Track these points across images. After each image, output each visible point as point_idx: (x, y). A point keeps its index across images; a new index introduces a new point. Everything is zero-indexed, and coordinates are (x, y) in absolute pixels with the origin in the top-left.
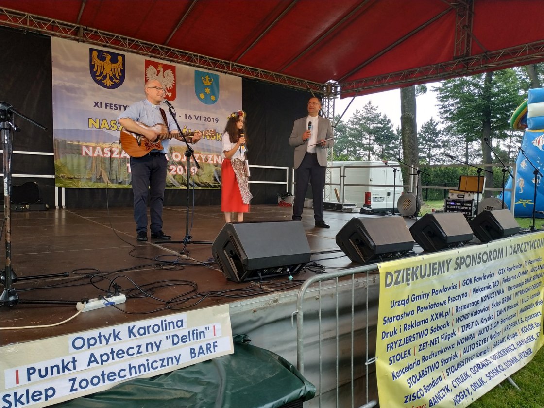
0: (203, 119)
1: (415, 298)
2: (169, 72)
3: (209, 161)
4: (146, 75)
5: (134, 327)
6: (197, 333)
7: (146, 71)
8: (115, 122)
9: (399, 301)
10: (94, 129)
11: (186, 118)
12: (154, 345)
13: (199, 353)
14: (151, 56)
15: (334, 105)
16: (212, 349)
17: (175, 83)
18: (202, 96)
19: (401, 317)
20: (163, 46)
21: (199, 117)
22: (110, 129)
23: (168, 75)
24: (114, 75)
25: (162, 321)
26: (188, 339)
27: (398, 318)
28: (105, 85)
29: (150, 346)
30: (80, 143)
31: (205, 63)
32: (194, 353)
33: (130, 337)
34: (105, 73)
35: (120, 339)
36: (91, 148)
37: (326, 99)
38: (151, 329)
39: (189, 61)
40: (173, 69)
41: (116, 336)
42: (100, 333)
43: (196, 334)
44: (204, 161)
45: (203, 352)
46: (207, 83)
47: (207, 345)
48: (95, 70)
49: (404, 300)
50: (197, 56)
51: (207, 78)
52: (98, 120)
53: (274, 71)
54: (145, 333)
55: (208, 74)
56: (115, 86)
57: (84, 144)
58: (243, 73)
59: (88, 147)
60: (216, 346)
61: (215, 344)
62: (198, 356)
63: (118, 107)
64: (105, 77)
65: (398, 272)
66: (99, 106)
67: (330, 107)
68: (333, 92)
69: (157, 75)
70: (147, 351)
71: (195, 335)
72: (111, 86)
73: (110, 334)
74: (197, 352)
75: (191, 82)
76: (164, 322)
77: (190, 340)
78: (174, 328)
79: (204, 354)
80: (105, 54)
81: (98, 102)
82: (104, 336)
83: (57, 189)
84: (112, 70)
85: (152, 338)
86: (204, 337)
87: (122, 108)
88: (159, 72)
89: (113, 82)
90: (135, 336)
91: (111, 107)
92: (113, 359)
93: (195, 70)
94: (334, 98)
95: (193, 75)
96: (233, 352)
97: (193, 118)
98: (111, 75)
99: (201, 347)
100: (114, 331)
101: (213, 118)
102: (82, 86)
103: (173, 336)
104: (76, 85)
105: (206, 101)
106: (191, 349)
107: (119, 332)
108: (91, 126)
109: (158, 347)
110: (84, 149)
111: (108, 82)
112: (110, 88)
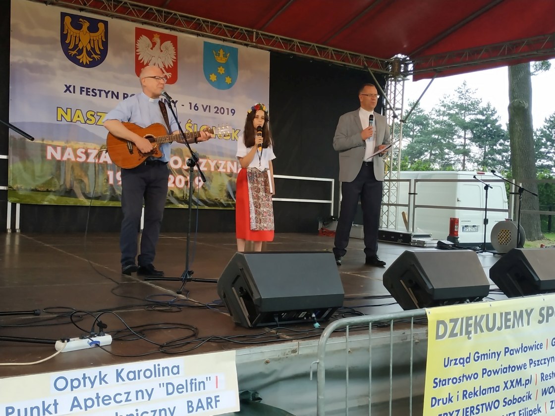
0: (213, 110)
1: (479, 357)
2: (168, 44)
3: (221, 170)
4: (136, 49)
5: (122, 370)
6: (196, 383)
7: (136, 43)
8: (93, 113)
9: (456, 360)
10: (64, 122)
11: (191, 109)
12: (145, 393)
13: (198, 407)
14: (144, 23)
15: (403, 90)
16: (213, 404)
17: (176, 60)
18: (213, 77)
19: (458, 381)
20: (161, 9)
21: (208, 107)
22: (86, 123)
23: (167, 49)
24: (93, 49)
25: (155, 365)
26: (185, 390)
27: (455, 381)
28: (81, 62)
29: (140, 394)
30: (45, 142)
31: (218, 32)
32: (191, 406)
33: (118, 381)
34: (80, 47)
35: (106, 383)
36: (59, 149)
37: (391, 81)
38: (142, 374)
39: (197, 28)
40: (174, 40)
41: (102, 379)
42: (84, 375)
43: (195, 385)
44: (212, 169)
45: (202, 407)
46: (221, 59)
47: (207, 398)
48: (67, 42)
49: (463, 359)
50: (208, 22)
51: (221, 52)
52: (69, 111)
53: (316, 43)
54: (135, 378)
55: (223, 47)
56: (94, 64)
57: (50, 143)
58: (272, 45)
59: (55, 148)
60: (219, 401)
61: (217, 399)
62: (197, 411)
63: (98, 92)
64: (80, 52)
65: (455, 321)
66: (72, 91)
67: (397, 92)
68: (402, 71)
69: (152, 49)
70: (137, 399)
71: (193, 385)
72: (88, 63)
73: (96, 377)
74: (195, 406)
75: (199, 59)
76: (157, 367)
77: (187, 391)
78: (169, 375)
79: (204, 409)
80: (81, 20)
81: (70, 86)
82: (89, 378)
83: (9, 205)
84: (90, 42)
85: (143, 384)
86: (204, 389)
87: (103, 93)
88: (154, 44)
89: (90, 57)
90: (123, 380)
91: (87, 92)
92: (98, 405)
93: (205, 43)
94: (403, 80)
95: (201, 48)
96: (239, 410)
97: (201, 108)
98: (89, 49)
99: (200, 401)
100: (100, 372)
101: (228, 109)
102: (51, 64)
103: (167, 384)
104: (42, 62)
105: (220, 84)
106: (188, 402)
107: (106, 375)
108: (59, 119)
109: (150, 396)
110: (50, 149)
111: (84, 58)
112: (87, 66)
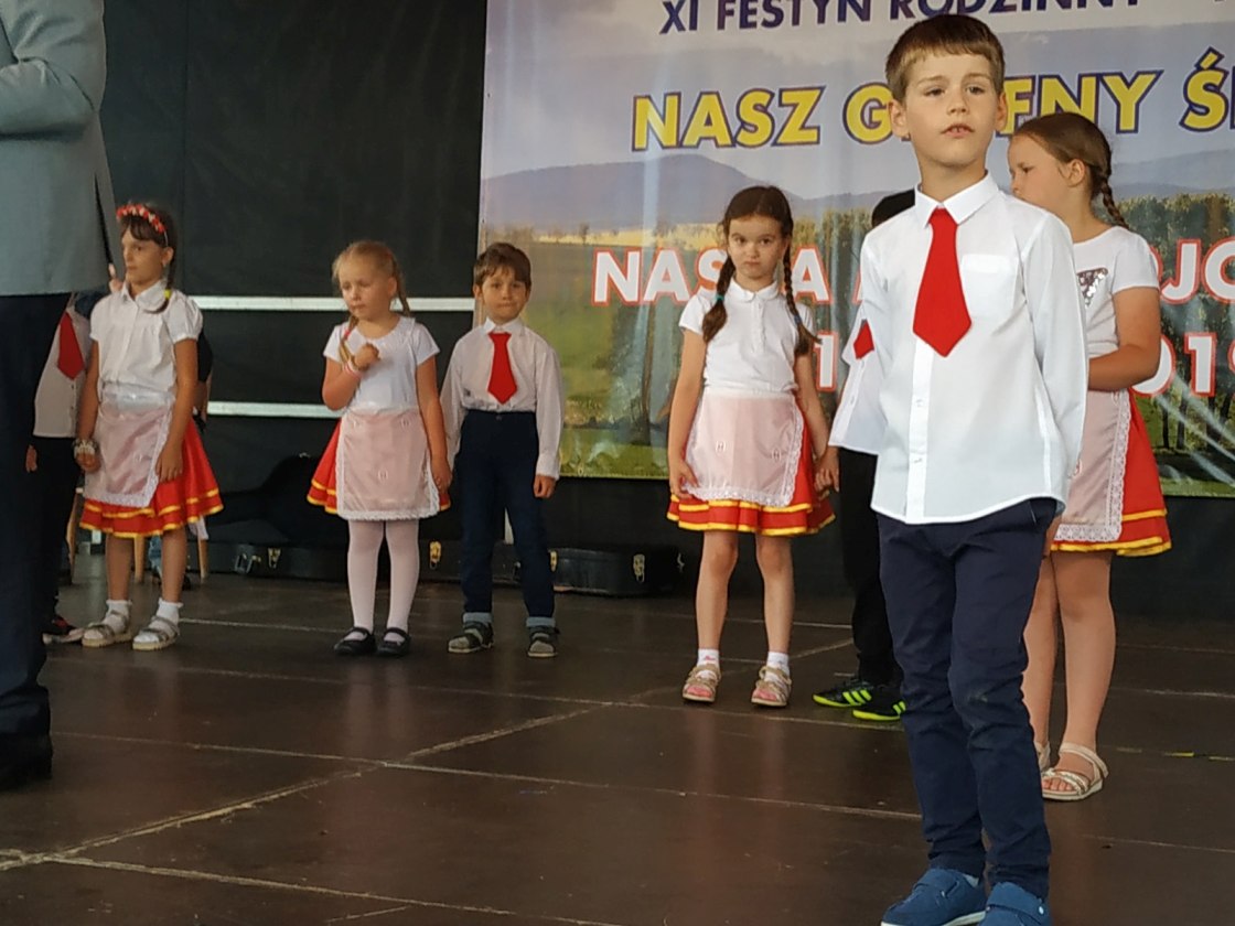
8: (763, 99)
36: (634, 260)
52: (672, 102)
57: (606, 238)
59: (621, 256)
63: (787, 8)
91: (745, 12)
108: (641, 140)
110: (605, 265)
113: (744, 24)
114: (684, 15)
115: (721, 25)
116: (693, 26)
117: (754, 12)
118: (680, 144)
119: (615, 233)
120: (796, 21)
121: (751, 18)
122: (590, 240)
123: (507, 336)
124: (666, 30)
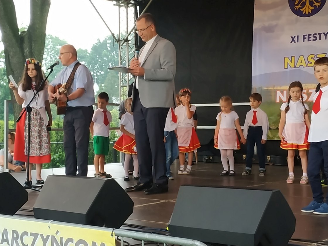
10: (289, 69)
22: (307, 66)
28: (304, 13)
36: (285, 93)
52: (293, 58)
56: (315, 11)
57: (279, 88)
59: (282, 92)
63: (318, 36)
64: (304, 4)
66: (296, 41)
72: (310, 12)
87: (323, 36)
110: (279, 94)
111: (307, 8)
112: (310, 15)
113: (309, 40)
114: (296, 39)
115: (304, 41)
116: (298, 41)
117: (311, 38)
118: (295, 67)
119: (281, 87)
120: (320, 39)
121: (310, 39)
122: (275, 88)
123: (256, 111)
124: (291, 42)
